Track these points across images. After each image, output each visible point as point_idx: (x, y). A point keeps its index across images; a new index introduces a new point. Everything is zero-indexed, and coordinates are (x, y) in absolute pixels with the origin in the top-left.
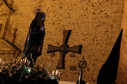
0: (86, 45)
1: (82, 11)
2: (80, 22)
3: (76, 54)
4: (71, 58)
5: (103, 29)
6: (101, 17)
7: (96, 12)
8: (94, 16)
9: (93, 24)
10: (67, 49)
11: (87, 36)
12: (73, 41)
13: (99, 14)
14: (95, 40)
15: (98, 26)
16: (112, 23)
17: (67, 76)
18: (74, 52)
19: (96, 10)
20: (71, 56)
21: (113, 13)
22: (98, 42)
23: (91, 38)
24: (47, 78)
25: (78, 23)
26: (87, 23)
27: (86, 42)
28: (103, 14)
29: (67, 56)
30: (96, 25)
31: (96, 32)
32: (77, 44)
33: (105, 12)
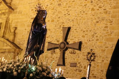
0: (86, 41)
1: (80, 8)
3: (76, 51)
4: (71, 54)
5: (102, 25)
6: (100, 13)
7: (95, 8)
8: (93, 12)
9: (92, 21)
10: (67, 46)
11: (86, 33)
12: (73, 38)
13: (98, 10)
14: (95, 36)
15: (98, 22)
16: (111, 19)
17: (68, 73)
18: (74, 49)
19: (95, 6)
20: (71, 53)
21: (112, 8)
22: (98, 38)
23: (90, 34)
24: (50, 76)
26: (86, 20)
27: (86, 38)
28: (102, 10)
29: (67, 53)
30: (95, 21)
31: (96, 28)
32: (77, 41)
33: (104, 8)
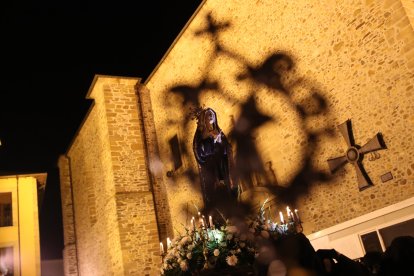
0: (388, 129)
1: (350, 81)
2: (356, 99)
3: (379, 152)
4: (374, 162)
5: (400, 88)
6: (387, 71)
7: (372, 69)
8: (374, 77)
9: (380, 91)
10: (359, 152)
11: (380, 115)
12: (363, 134)
13: (380, 68)
14: (398, 113)
15: (390, 88)
16: (410, 71)
17: (384, 195)
18: (374, 150)
19: (371, 66)
20: (373, 159)
21: (402, 54)
22: (405, 113)
23: (387, 114)
25: (353, 103)
26: (368, 95)
27: (384, 125)
28: (386, 66)
29: (367, 163)
30: (384, 89)
31: (392, 100)
32: (371, 135)
33: (388, 60)
